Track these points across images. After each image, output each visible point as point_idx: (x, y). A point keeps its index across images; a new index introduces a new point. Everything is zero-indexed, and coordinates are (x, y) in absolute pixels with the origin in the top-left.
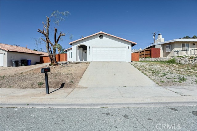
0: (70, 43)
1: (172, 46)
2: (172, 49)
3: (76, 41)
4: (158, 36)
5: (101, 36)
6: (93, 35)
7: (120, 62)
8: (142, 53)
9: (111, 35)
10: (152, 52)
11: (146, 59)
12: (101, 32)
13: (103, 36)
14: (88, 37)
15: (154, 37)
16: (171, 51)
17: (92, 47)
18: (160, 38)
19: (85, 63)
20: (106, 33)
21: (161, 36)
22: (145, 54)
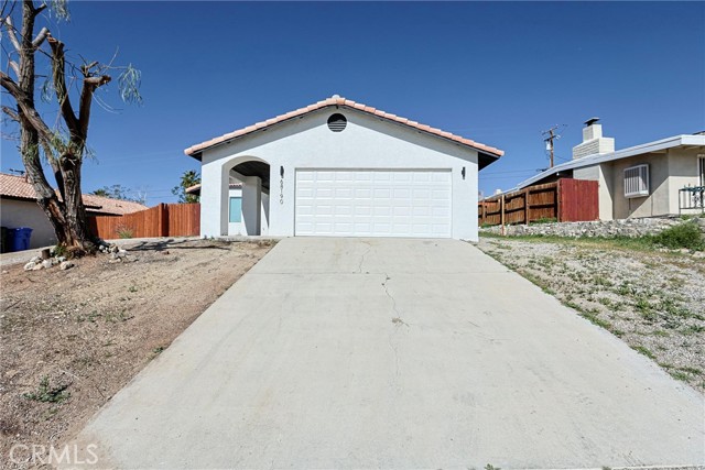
0: (188, 151)
1: (653, 172)
2: (654, 185)
3: (221, 139)
4: (586, 129)
5: (337, 120)
6: (300, 111)
7: (427, 242)
8: (518, 204)
9: (382, 113)
10: (563, 198)
11: (535, 227)
12: (335, 99)
13: (345, 120)
14: (274, 120)
15: (548, 147)
16: (650, 193)
17: (296, 169)
18: (595, 138)
19: (256, 242)
20: (358, 106)
21: (597, 129)
22: (531, 207)
